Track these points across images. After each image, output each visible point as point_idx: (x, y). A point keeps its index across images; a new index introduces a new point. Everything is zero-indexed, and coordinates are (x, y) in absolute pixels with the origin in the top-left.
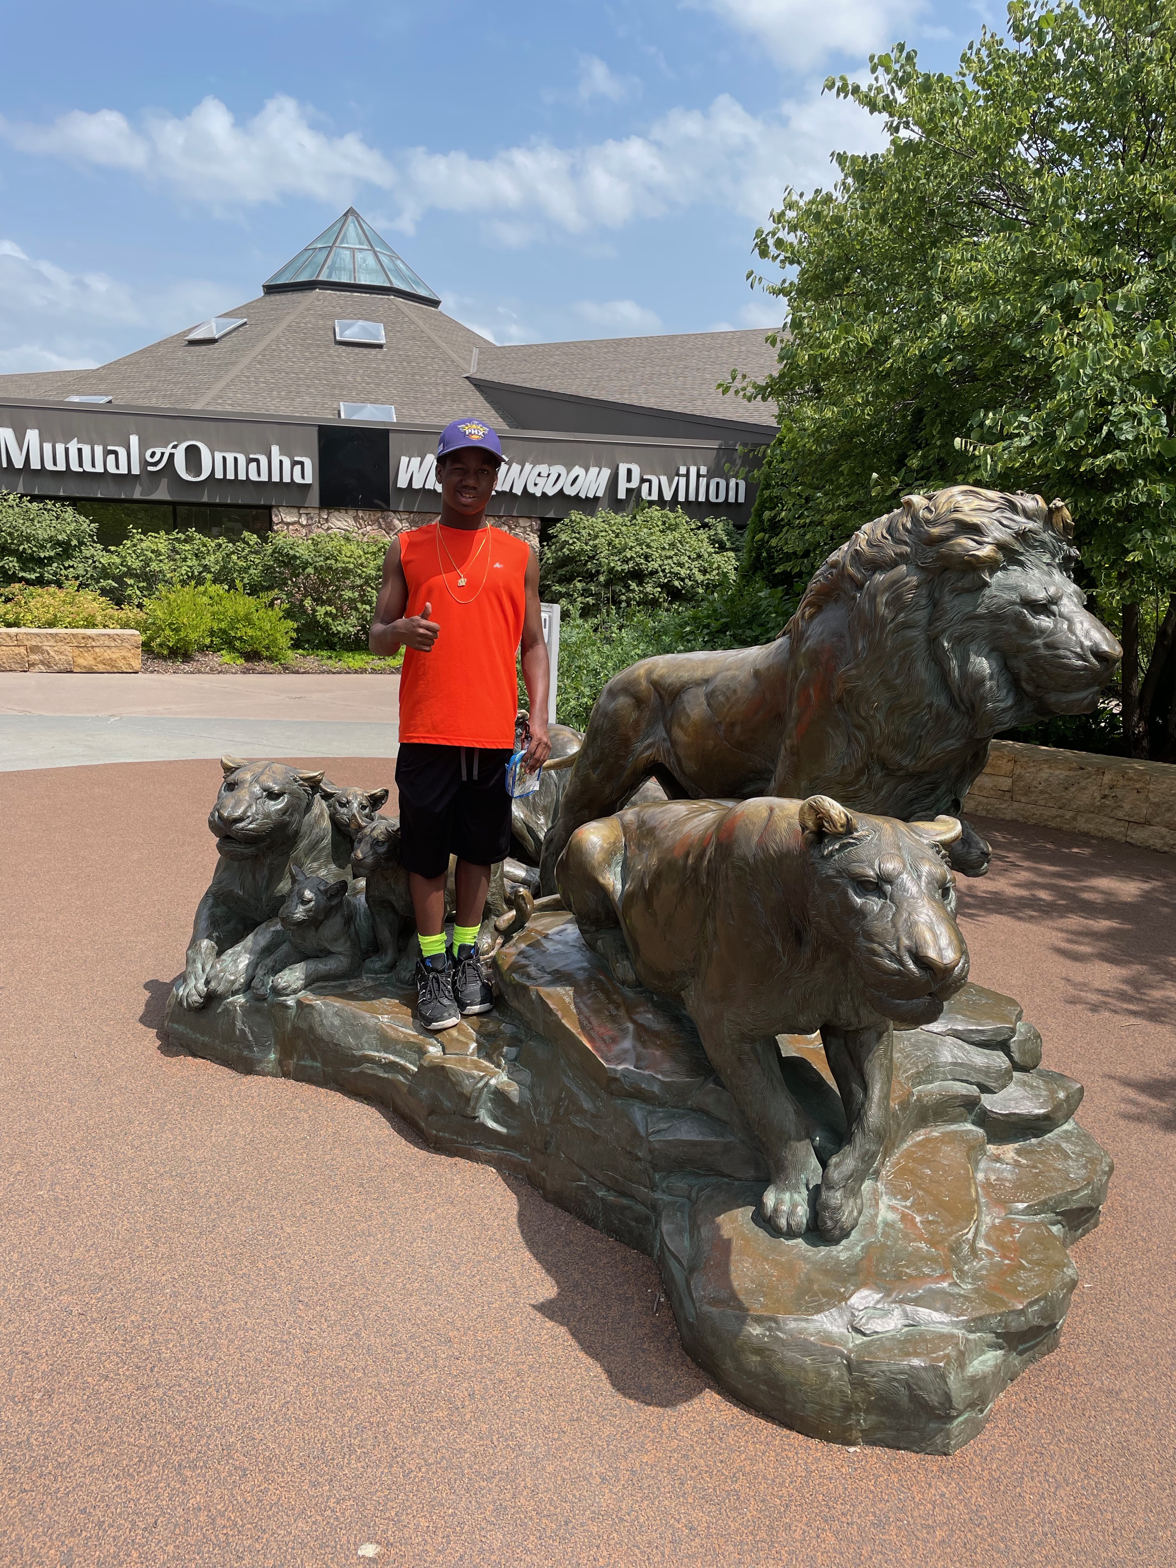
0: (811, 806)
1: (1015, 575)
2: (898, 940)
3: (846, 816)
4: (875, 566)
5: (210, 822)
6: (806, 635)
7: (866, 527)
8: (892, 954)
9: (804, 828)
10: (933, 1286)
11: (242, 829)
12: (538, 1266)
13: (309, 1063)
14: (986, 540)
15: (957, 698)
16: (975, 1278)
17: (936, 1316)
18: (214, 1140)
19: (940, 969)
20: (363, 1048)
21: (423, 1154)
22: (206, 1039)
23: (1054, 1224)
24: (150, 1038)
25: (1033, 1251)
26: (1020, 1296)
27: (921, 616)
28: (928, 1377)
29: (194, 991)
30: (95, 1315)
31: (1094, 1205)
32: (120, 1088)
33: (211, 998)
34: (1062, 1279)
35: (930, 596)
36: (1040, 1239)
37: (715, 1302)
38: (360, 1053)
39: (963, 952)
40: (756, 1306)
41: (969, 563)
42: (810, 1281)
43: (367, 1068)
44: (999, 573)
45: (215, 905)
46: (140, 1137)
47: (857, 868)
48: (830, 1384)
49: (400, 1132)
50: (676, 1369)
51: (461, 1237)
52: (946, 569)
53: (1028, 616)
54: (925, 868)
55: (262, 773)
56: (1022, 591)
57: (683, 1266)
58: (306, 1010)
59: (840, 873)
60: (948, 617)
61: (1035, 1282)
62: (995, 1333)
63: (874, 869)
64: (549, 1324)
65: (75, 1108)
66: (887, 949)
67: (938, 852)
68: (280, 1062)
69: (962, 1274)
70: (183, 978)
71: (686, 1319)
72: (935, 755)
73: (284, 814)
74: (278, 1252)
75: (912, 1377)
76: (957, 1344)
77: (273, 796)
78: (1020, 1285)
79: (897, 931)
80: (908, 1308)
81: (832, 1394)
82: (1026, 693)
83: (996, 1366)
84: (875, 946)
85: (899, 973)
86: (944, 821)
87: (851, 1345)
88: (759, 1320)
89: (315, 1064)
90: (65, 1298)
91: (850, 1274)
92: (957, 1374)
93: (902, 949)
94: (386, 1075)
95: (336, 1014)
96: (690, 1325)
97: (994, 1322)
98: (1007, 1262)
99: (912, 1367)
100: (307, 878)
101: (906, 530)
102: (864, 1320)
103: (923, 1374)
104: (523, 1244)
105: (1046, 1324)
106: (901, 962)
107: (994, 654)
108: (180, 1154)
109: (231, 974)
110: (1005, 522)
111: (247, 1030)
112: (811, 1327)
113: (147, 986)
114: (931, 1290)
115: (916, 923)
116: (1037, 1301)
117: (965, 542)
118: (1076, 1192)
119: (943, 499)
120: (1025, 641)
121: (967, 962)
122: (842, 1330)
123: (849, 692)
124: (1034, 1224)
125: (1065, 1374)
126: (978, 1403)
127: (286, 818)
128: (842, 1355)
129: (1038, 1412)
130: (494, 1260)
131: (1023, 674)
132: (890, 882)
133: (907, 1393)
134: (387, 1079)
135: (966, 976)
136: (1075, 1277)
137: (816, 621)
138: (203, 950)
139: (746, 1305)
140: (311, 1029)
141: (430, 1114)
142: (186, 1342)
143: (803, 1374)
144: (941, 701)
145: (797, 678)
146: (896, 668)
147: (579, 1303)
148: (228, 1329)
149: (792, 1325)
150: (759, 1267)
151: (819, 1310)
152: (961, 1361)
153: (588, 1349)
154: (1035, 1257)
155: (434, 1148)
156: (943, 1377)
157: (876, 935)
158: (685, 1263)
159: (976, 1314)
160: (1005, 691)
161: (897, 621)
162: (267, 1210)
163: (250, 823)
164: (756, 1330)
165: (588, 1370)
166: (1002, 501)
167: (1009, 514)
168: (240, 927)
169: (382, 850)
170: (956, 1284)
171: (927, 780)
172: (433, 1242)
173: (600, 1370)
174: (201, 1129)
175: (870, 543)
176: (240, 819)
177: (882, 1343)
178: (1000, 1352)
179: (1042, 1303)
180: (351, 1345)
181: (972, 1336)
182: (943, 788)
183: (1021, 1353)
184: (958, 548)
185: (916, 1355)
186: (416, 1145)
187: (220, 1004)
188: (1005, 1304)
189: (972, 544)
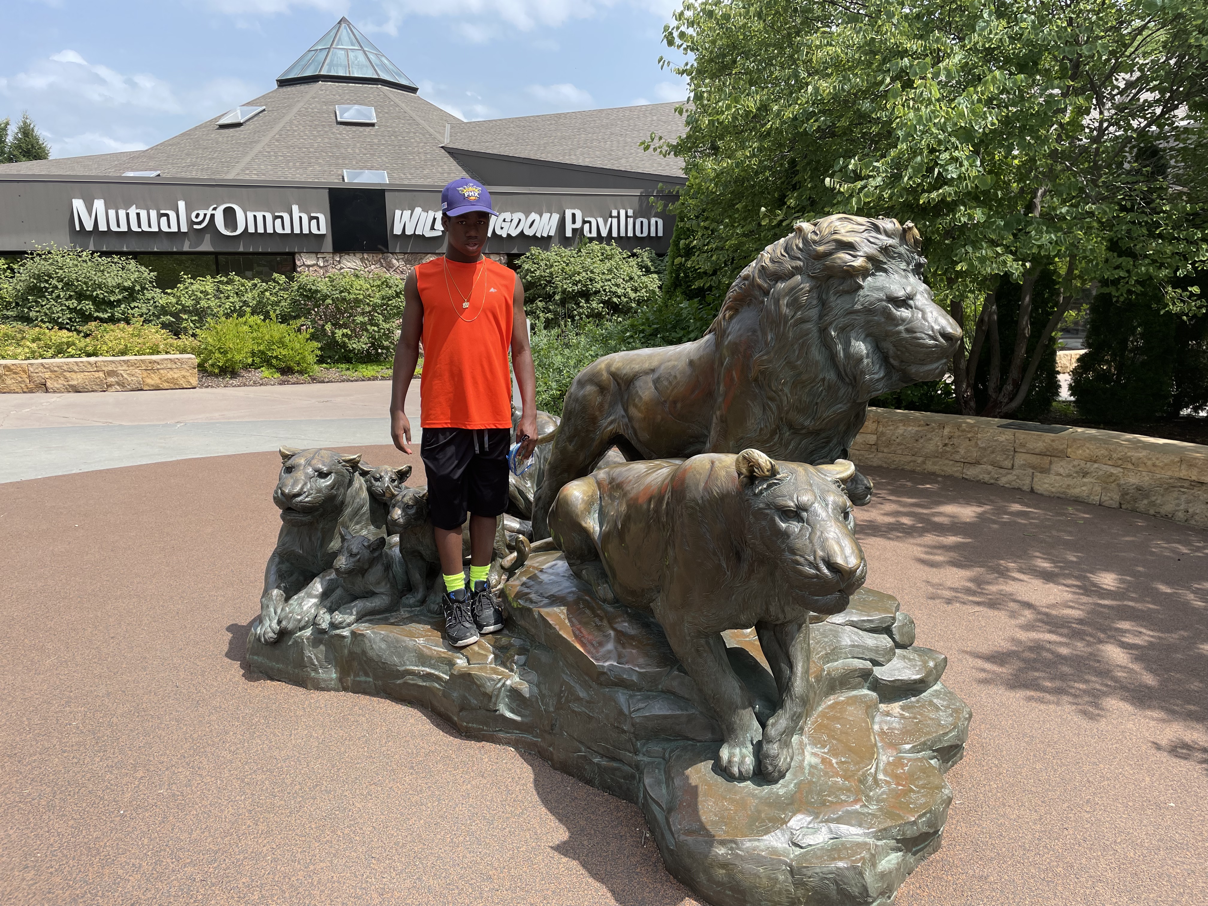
0: (744, 458)
1: (881, 279)
2: (815, 552)
3: (771, 463)
4: (777, 277)
5: (275, 498)
6: (728, 332)
7: (769, 248)
8: (811, 563)
9: (740, 474)
10: (849, 808)
11: (301, 502)
12: (552, 818)
13: (363, 679)
14: (859, 254)
15: (843, 373)
16: (878, 801)
17: (854, 830)
18: (293, 742)
19: (846, 571)
20: (405, 664)
21: (457, 741)
22: (281, 666)
23: (932, 759)
24: (235, 669)
25: (919, 778)
26: (912, 811)
27: (814, 313)
28: (849, 874)
29: (269, 630)
30: (214, 880)
31: (959, 743)
32: (215, 708)
33: (283, 634)
34: (942, 797)
35: (820, 298)
36: (923, 770)
37: (689, 832)
38: (403, 668)
39: (862, 558)
40: (720, 833)
41: (847, 271)
42: (759, 812)
43: (409, 679)
44: (869, 278)
45: (281, 562)
46: (235, 744)
47: (781, 501)
48: (778, 886)
49: (438, 726)
50: (662, 885)
51: (492, 800)
52: (830, 277)
53: (893, 309)
54: (831, 499)
55: (313, 458)
56: (887, 291)
57: (662, 808)
58: (359, 638)
59: (768, 505)
60: (834, 312)
61: (922, 800)
62: (896, 839)
63: (793, 501)
64: (565, 860)
65: (182, 725)
66: (806, 560)
67: (839, 486)
68: (340, 680)
69: (869, 799)
70: (259, 620)
71: (668, 848)
72: (829, 416)
73: (332, 489)
74: (352, 822)
75: (838, 875)
76: (869, 849)
77: (322, 475)
78: (911, 803)
79: (813, 545)
80: (832, 826)
81: (780, 893)
82: (893, 367)
83: (898, 864)
84: (798, 558)
85: (817, 576)
86: (841, 464)
87: (792, 856)
88: (723, 843)
89: (368, 679)
90: (189, 869)
91: (787, 805)
92: (871, 871)
93: (818, 559)
94: (424, 684)
95: (383, 640)
96: (671, 851)
97: (894, 831)
98: (900, 788)
99: (838, 868)
100: (353, 537)
101: (799, 249)
102: (800, 837)
103: (847, 873)
104: (540, 803)
105: (932, 831)
106: (817, 568)
107: (868, 339)
108: (268, 755)
109: (298, 615)
110: (872, 240)
111: (313, 656)
112: (761, 845)
113: (229, 629)
114: (847, 811)
115: (827, 539)
116: (924, 814)
117: (844, 256)
118: (946, 734)
119: (825, 225)
120: (890, 328)
121: (865, 565)
122: (784, 845)
123: (762, 372)
124: (918, 759)
125: (947, 867)
126: (886, 892)
127: (334, 492)
128: (786, 864)
129: (929, 895)
130: (519, 816)
131: (891, 352)
132: (806, 510)
133: (835, 887)
134: (426, 686)
135: (865, 576)
136: (950, 795)
137: (734, 321)
138: (274, 598)
139: (713, 833)
140: (364, 652)
141: (461, 711)
142: (287, 895)
143: (758, 880)
144: (831, 376)
145: (722, 364)
146: (797, 353)
147: (585, 843)
148: (319, 883)
149: (748, 844)
150: (720, 804)
151: (767, 832)
152: (873, 861)
153: (595, 875)
154: (921, 783)
155: (465, 736)
156: (861, 874)
157: (798, 550)
158: (664, 807)
159: (882, 827)
160: (878, 366)
161: (795, 318)
162: (340, 791)
163: (307, 497)
164: (721, 851)
165: (597, 891)
166: (869, 224)
167: (874, 234)
168: (301, 578)
169: (412, 511)
170: (865, 806)
171: (823, 435)
172: (471, 806)
173: (605, 890)
174: (283, 735)
175: (772, 261)
176: (298, 495)
177: (815, 853)
178: (900, 854)
179: (928, 815)
180: (415, 887)
181: (879, 843)
182: (835, 441)
183: (914, 854)
184: (839, 261)
185: (840, 859)
186: (451, 735)
187: (290, 639)
188: (902, 818)
189: (849, 257)
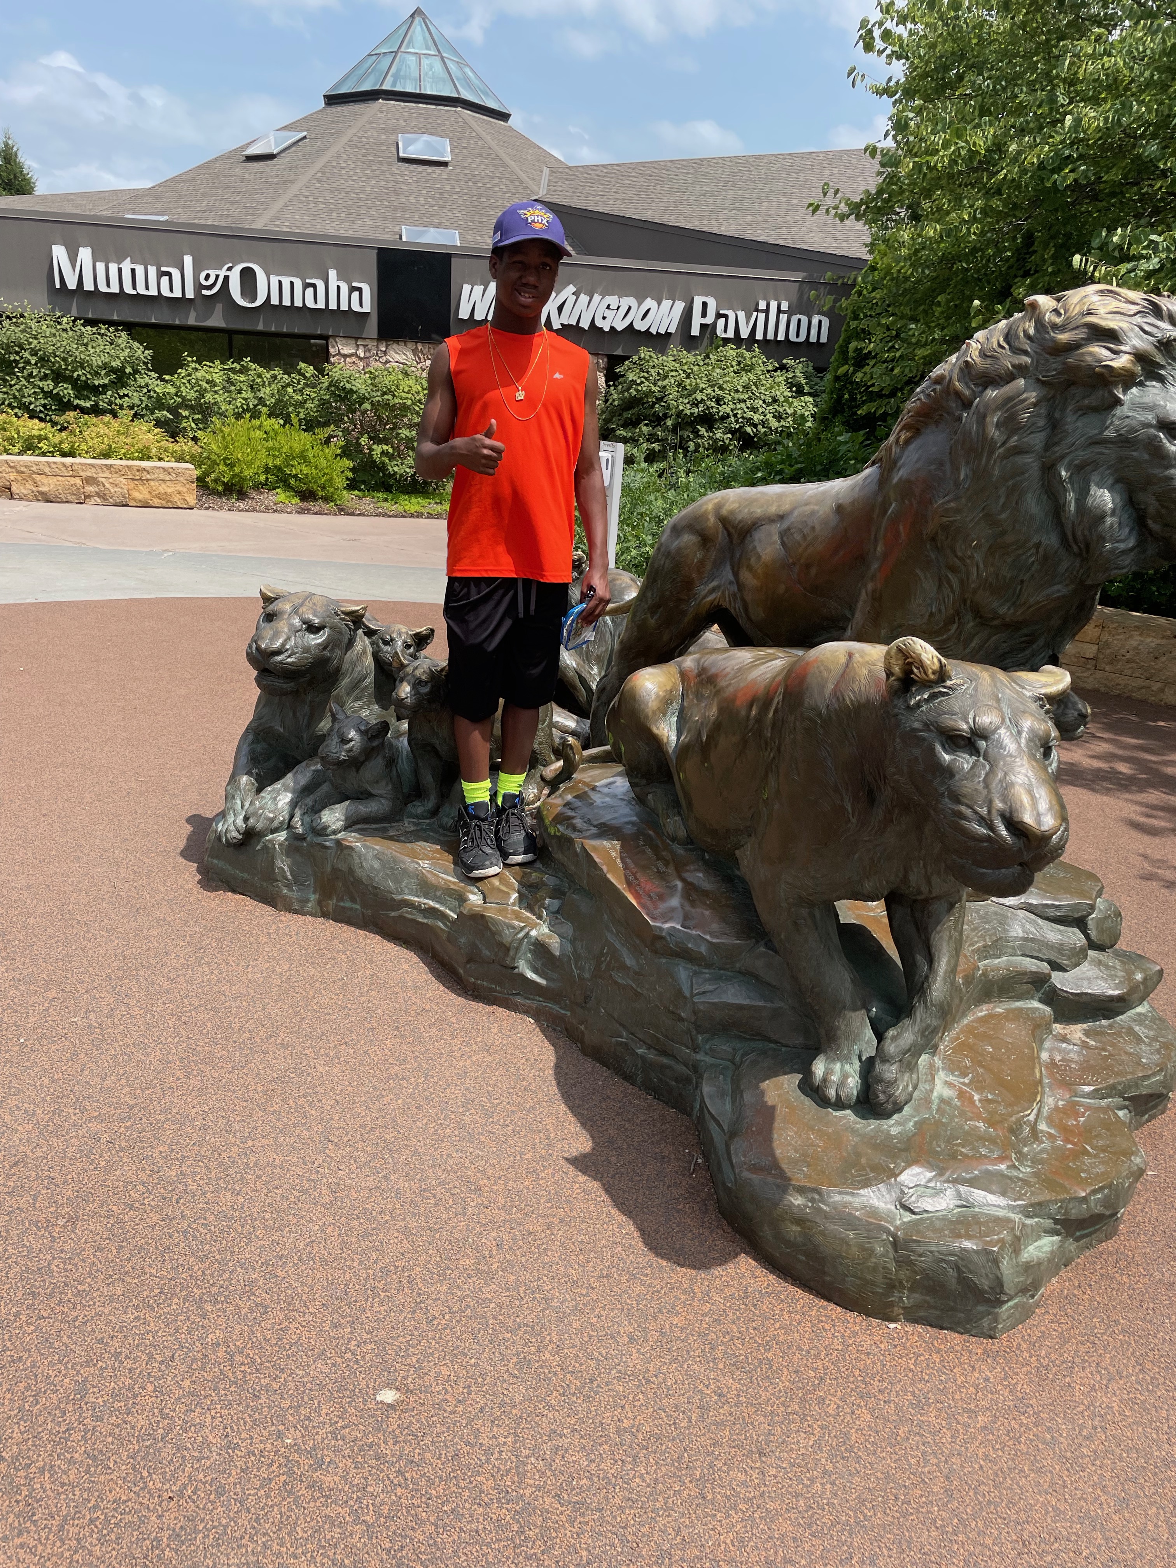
0: (899, 649)
1: (1153, 392)
2: (990, 803)
3: (940, 661)
4: (987, 380)
5: (248, 654)
6: (899, 464)
7: (980, 335)
8: (982, 818)
9: (889, 674)
10: (990, 1168)
11: (281, 662)
12: (573, 1119)
13: (348, 904)
14: (1123, 348)
15: (1070, 537)
16: (1035, 1161)
17: (992, 1199)
18: (250, 976)
19: (1035, 835)
20: (402, 893)
21: (461, 1000)
22: (245, 876)
23: (1120, 1109)
24: (190, 873)
25: (1099, 1136)
26: (1083, 1182)
27: (1037, 440)
28: (980, 1260)
29: (232, 827)
30: (123, 1144)
31: (1165, 1092)
32: (158, 920)
33: (250, 836)
34: (1130, 1167)
35: (1050, 417)
36: (1107, 1125)
37: (755, 1168)
38: (399, 897)
39: (1064, 819)
40: (799, 1176)
41: (1101, 375)
42: (858, 1155)
43: (406, 912)
44: (1134, 390)
45: (256, 741)
46: (176, 969)
47: (948, 721)
48: (873, 1260)
49: (438, 977)
50: (711, 1232)
51: (495, 1086)
52: (1070, 383)
53: (1165, 441)
54: (1027, 724)
55: (302, 605)
56: (1159, 411)
57: (723, 1130)
58: (346, 852)
59: (927, 726)
60: (1070, 440)
61: (1100, 1169)
62: (1054, 1219)
63: (967, 723)
64: (582, 1178)
65: (113, 938)
66: (976, 813)
67: (1042, 706)
68: (319, 902)
69: (1021, 1157)
70: (223, 815)
71: (724, 1184)
72: (1038, 603)
73: (324, 649)
74: (310, 1091)
75: (962, 1259)
76: (1013, 1229)
77: (313, 629)
78: (1084, 1171)
79: (989, 792)
80: (962, 1188)
81: (875, 1269)
82: (1151, 532)
83: (1052, 1252)
84: (963, 808)
85: (988, 839)
86: (1050, 672)
87: (898, 1222)
88: (801, 1190)
89: (354, 906)
90: (94, 1126)
91: (900, 1150)
92: (1011, 1259)
93: (994, 812)
94: (425, 921)
95: (376, 857)
96: (728, 1190)
97: (1054, 1208)
98: (1070, 1146)
99: (965, 1250)
100: (347, 717)
101: (1027, 336)
102: (913, 1198)
103: (975, 1257)
104: (558, 1097)
105: (1108, 1213)
106: (991, 827)
107: (1119, 486)
108: (215, 989)
109: (270, 812)
110: (1147, 328)
111: (286, 868)
112: (857, 1201)
113: (189, 820)
114: (987, 1172)
115: (1012, 784)
116: (1101, 1189)
117: (1099, 351)
118: (1148, 1077)
119: (1075, 300)
120: (1157, 471)
121: (1067, 829)
122: (889, 1206)
123: (945, 528)
124: (1100, 1109)
125: (1123, 1264)
126: (1030, 1288)
127: (327, 653)
128: (888, 1232)
129: (1092, 1299)
130: (528, 1111)
131: (1151, 510)
132: (985, 738)
133: (956, 1274)
134: (427, 924)
135: (1063, 846)
136: (1143, 1166)
137: (912, 447)
138: (242, 787)
139: (789, 1174)
140: (351, 871)
141: (468, 962)
142: (213, 1175)
143: (845, 1247)
144: (1051, 540)
145: (886, 512)
146: (1002, 501)
147: (613, 1159)
148: (255, 1165)
149: (837, 1198)
150: (804, 1136)
151: (866, 1184)
152: (1016, 1246)
153: (621, 1205)
154: (1101, 1143)
155: (472, 995)
156: (996, 1262)
157: (965, 796)
158: (726, 1128)
159: (1035, 1200)
160: (1127, 530)
161: (1008, 445)
162: (300, 1048)
163: (289, 656)
164: (798, 1201)
165: (620, 1226)
166: (1145, 303)
167: (1151, 320)
168: (281, 765)
169: (425, 690)
170: (1014, 1167)
171: (1025, 631)
172: (467, 1089)
173: (632, 1228)
174: (238, 965)
175: (983, 354)
176: (278, 652)
177: (932, 1223)
178: (1056, 1238)
179: (1106, 1191)
180: (377, 1187)
181: (1029, 1222)
182: (1041, 642)
183: (1077, 1240)
184: (1089, 358)
185: (969, 1237)
186: (454, 991)
187: (259, 842)
188: (1067, 1191)
189: (1105, 353)
